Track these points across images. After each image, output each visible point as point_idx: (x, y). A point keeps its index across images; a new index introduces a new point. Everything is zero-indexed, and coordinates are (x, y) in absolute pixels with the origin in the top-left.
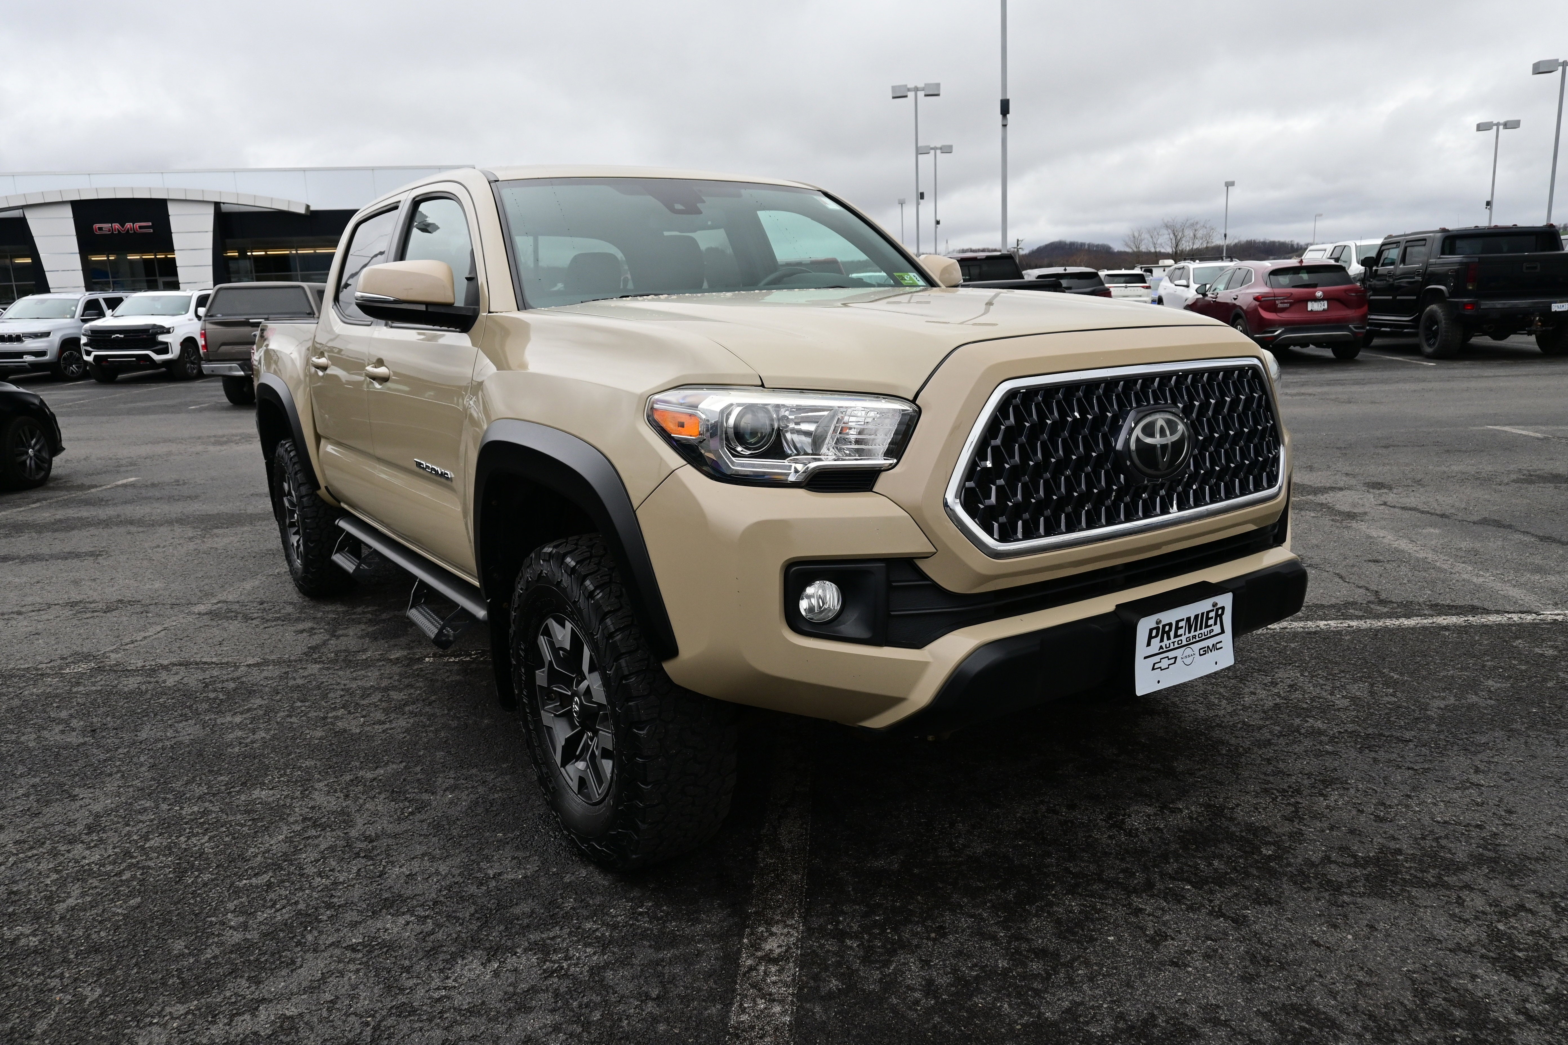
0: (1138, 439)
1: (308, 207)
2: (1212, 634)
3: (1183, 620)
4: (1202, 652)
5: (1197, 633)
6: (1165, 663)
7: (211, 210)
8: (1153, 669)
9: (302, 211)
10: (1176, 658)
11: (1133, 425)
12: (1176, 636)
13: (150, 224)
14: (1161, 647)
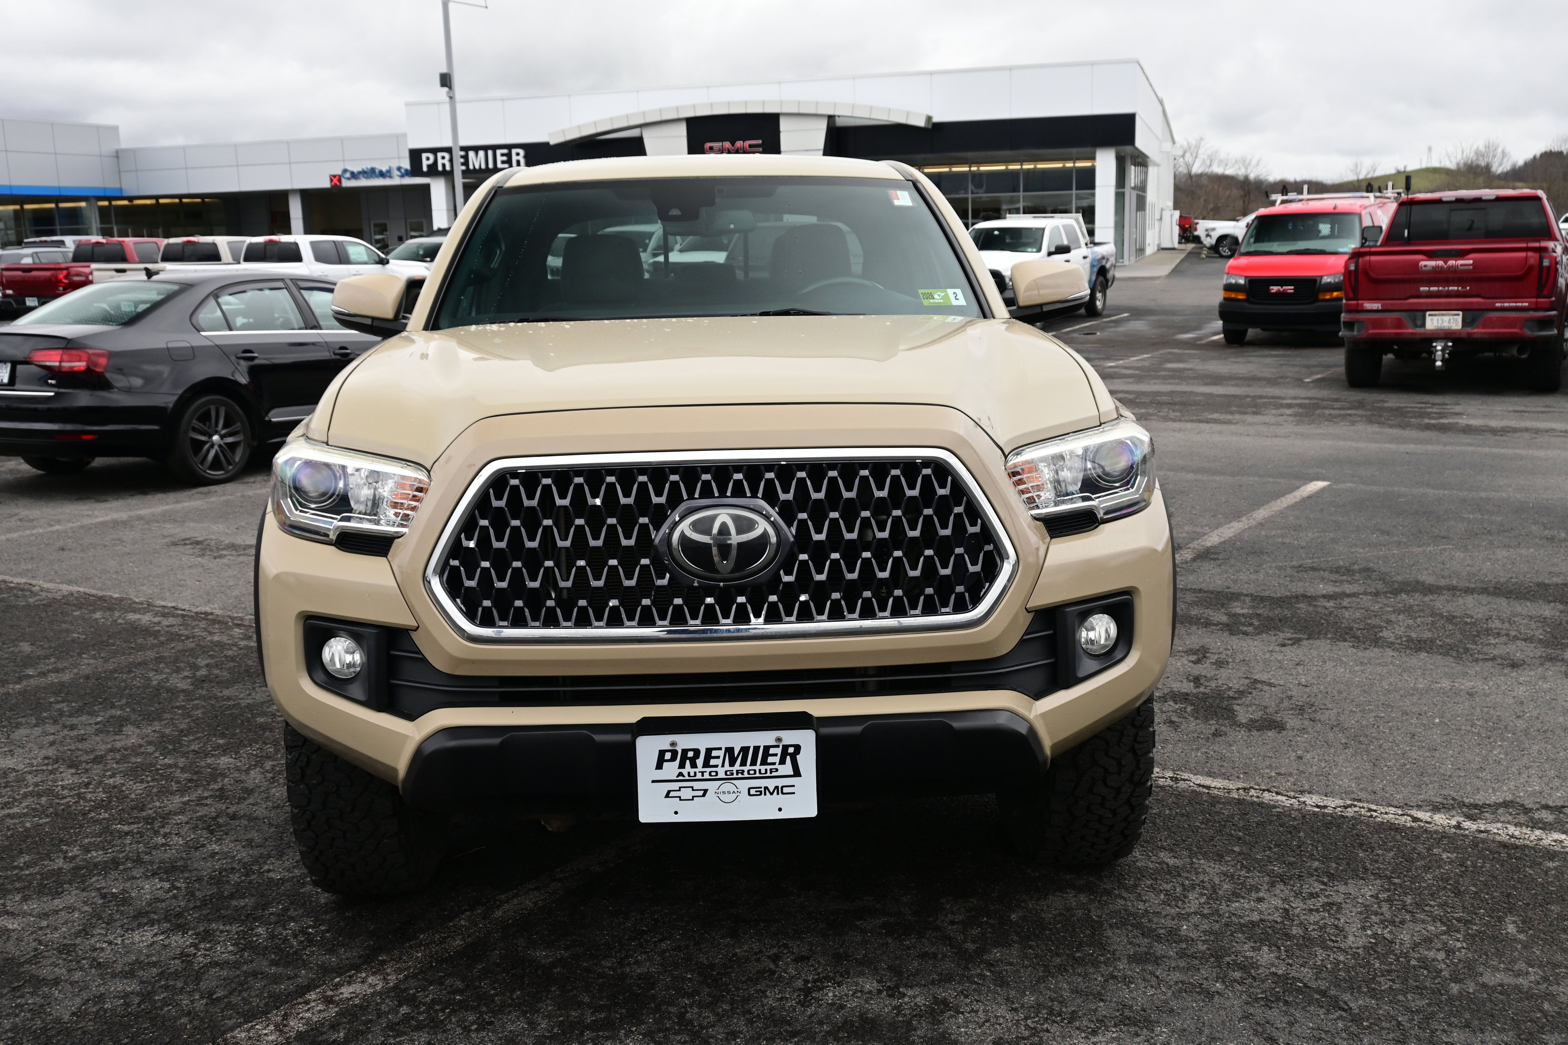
0: (683, 535)
1: (929, 118)
2: (774, 774)
3: (720, 749)
4: (753, 792)
5: (746, 769)
6: (686, 793)
7: (823, 125)
8: (667, 796)
9: (921, 123)
10: (706, 791)
11: (677, 519)
12: (706, 764)
13: (760, 142)
14: (681, 774)
